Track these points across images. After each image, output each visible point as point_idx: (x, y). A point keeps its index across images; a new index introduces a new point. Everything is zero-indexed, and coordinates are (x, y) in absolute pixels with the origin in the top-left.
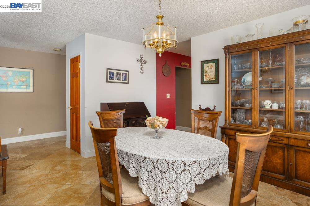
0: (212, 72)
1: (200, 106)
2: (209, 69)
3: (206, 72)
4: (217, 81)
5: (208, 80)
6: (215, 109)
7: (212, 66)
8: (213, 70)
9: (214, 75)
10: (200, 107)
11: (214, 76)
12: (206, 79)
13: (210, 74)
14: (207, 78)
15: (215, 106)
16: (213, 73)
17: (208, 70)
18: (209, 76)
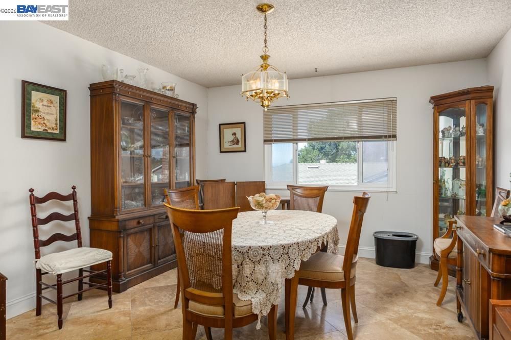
0: (52, 114)
1: (31, 190)
2: (43, 105)
3: (37, 111)
4: (61, 137)
5: (41, 130)
6: (74, 192)
7: (51, 102)
8: (55, 110)
9: (55, 122)
10: (32, 195)
11: (56, 124)
12: (35, 127)
13: (47, 117)
14: (40, 126)
15: (74, 186)
16: (55, 116)
17: (41, 107)
18: (45, 122)
